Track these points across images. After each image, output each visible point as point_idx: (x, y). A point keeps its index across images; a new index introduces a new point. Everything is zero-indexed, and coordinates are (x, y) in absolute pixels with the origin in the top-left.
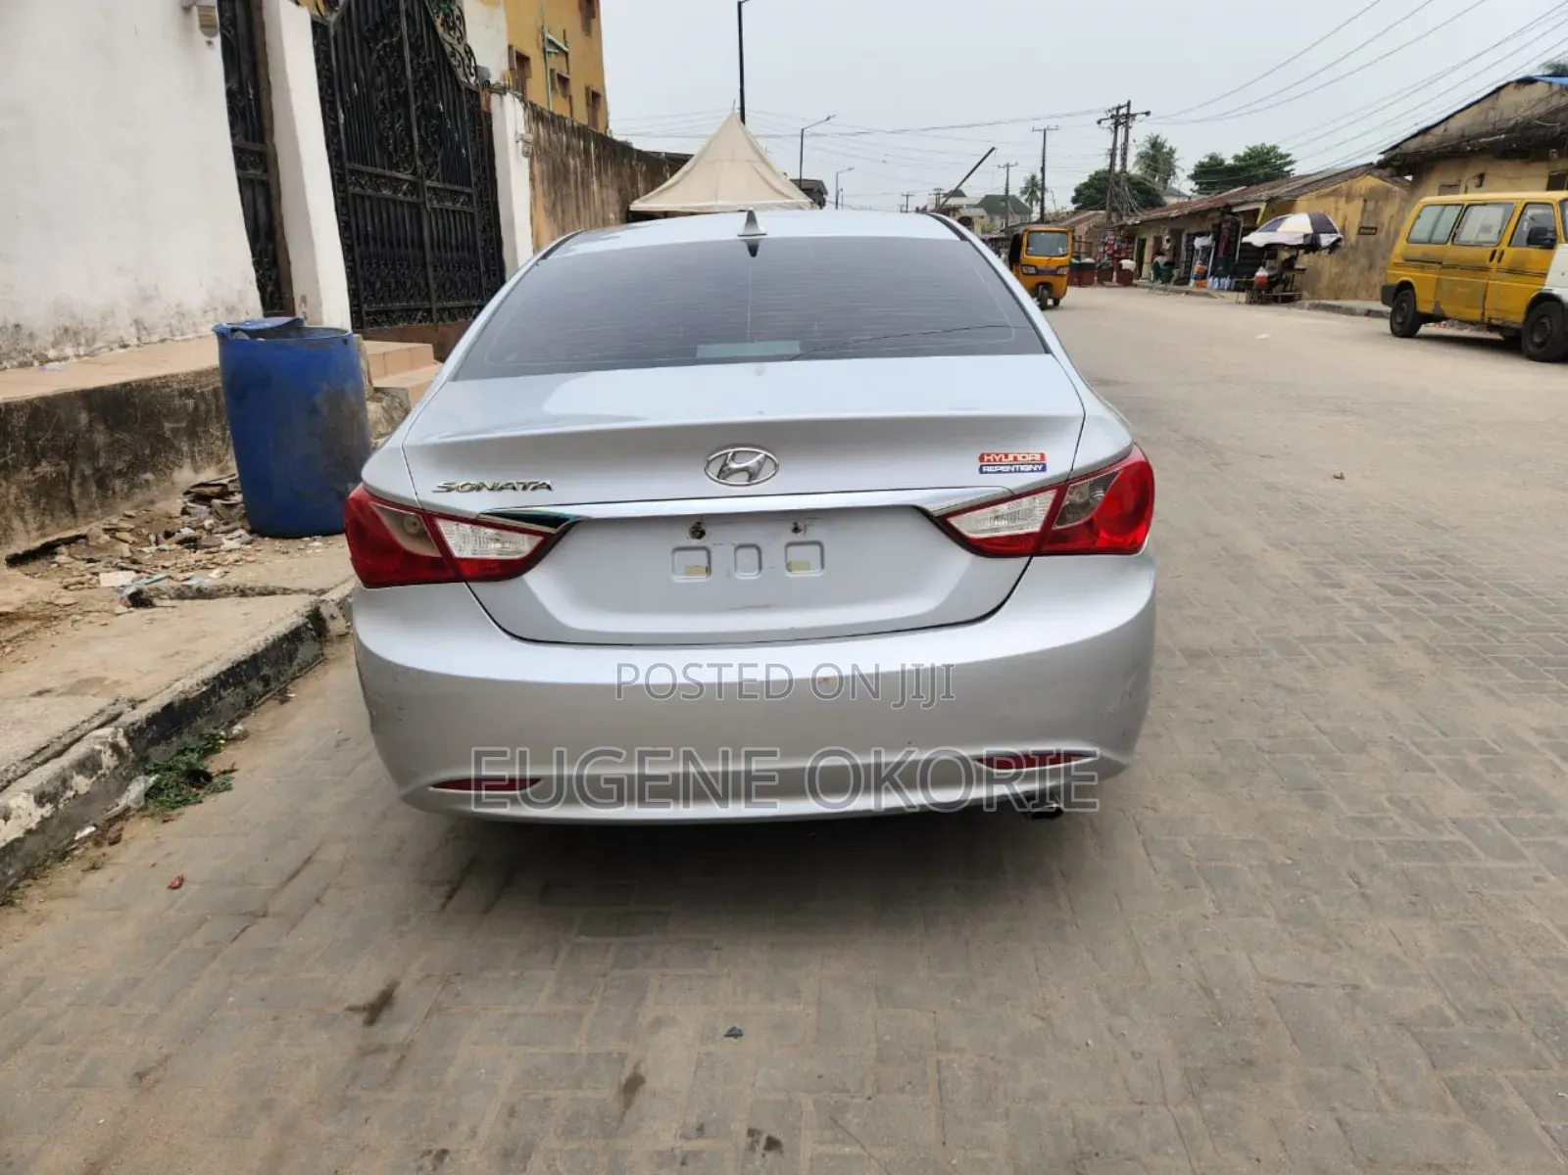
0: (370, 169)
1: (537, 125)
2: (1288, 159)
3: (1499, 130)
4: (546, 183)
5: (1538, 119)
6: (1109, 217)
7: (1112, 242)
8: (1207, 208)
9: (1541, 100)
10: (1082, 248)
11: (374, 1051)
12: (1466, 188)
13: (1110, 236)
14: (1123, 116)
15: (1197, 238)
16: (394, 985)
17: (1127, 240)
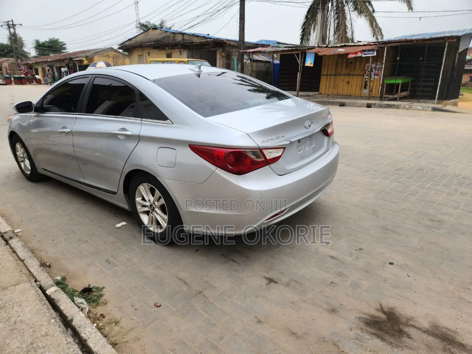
2: (64, 43)
3: (152, 41)
5: (161, 39)
6: (17, 61)
7: (24, 69)
8: (63, 59)
9: (160, 34)
10: (8, 71)
11: (288, 285)
12: (146, 56)
13: (23, 67)
14: (11, 24)
15: (62, 68)
16: (265, 277)
17: (29, 69)
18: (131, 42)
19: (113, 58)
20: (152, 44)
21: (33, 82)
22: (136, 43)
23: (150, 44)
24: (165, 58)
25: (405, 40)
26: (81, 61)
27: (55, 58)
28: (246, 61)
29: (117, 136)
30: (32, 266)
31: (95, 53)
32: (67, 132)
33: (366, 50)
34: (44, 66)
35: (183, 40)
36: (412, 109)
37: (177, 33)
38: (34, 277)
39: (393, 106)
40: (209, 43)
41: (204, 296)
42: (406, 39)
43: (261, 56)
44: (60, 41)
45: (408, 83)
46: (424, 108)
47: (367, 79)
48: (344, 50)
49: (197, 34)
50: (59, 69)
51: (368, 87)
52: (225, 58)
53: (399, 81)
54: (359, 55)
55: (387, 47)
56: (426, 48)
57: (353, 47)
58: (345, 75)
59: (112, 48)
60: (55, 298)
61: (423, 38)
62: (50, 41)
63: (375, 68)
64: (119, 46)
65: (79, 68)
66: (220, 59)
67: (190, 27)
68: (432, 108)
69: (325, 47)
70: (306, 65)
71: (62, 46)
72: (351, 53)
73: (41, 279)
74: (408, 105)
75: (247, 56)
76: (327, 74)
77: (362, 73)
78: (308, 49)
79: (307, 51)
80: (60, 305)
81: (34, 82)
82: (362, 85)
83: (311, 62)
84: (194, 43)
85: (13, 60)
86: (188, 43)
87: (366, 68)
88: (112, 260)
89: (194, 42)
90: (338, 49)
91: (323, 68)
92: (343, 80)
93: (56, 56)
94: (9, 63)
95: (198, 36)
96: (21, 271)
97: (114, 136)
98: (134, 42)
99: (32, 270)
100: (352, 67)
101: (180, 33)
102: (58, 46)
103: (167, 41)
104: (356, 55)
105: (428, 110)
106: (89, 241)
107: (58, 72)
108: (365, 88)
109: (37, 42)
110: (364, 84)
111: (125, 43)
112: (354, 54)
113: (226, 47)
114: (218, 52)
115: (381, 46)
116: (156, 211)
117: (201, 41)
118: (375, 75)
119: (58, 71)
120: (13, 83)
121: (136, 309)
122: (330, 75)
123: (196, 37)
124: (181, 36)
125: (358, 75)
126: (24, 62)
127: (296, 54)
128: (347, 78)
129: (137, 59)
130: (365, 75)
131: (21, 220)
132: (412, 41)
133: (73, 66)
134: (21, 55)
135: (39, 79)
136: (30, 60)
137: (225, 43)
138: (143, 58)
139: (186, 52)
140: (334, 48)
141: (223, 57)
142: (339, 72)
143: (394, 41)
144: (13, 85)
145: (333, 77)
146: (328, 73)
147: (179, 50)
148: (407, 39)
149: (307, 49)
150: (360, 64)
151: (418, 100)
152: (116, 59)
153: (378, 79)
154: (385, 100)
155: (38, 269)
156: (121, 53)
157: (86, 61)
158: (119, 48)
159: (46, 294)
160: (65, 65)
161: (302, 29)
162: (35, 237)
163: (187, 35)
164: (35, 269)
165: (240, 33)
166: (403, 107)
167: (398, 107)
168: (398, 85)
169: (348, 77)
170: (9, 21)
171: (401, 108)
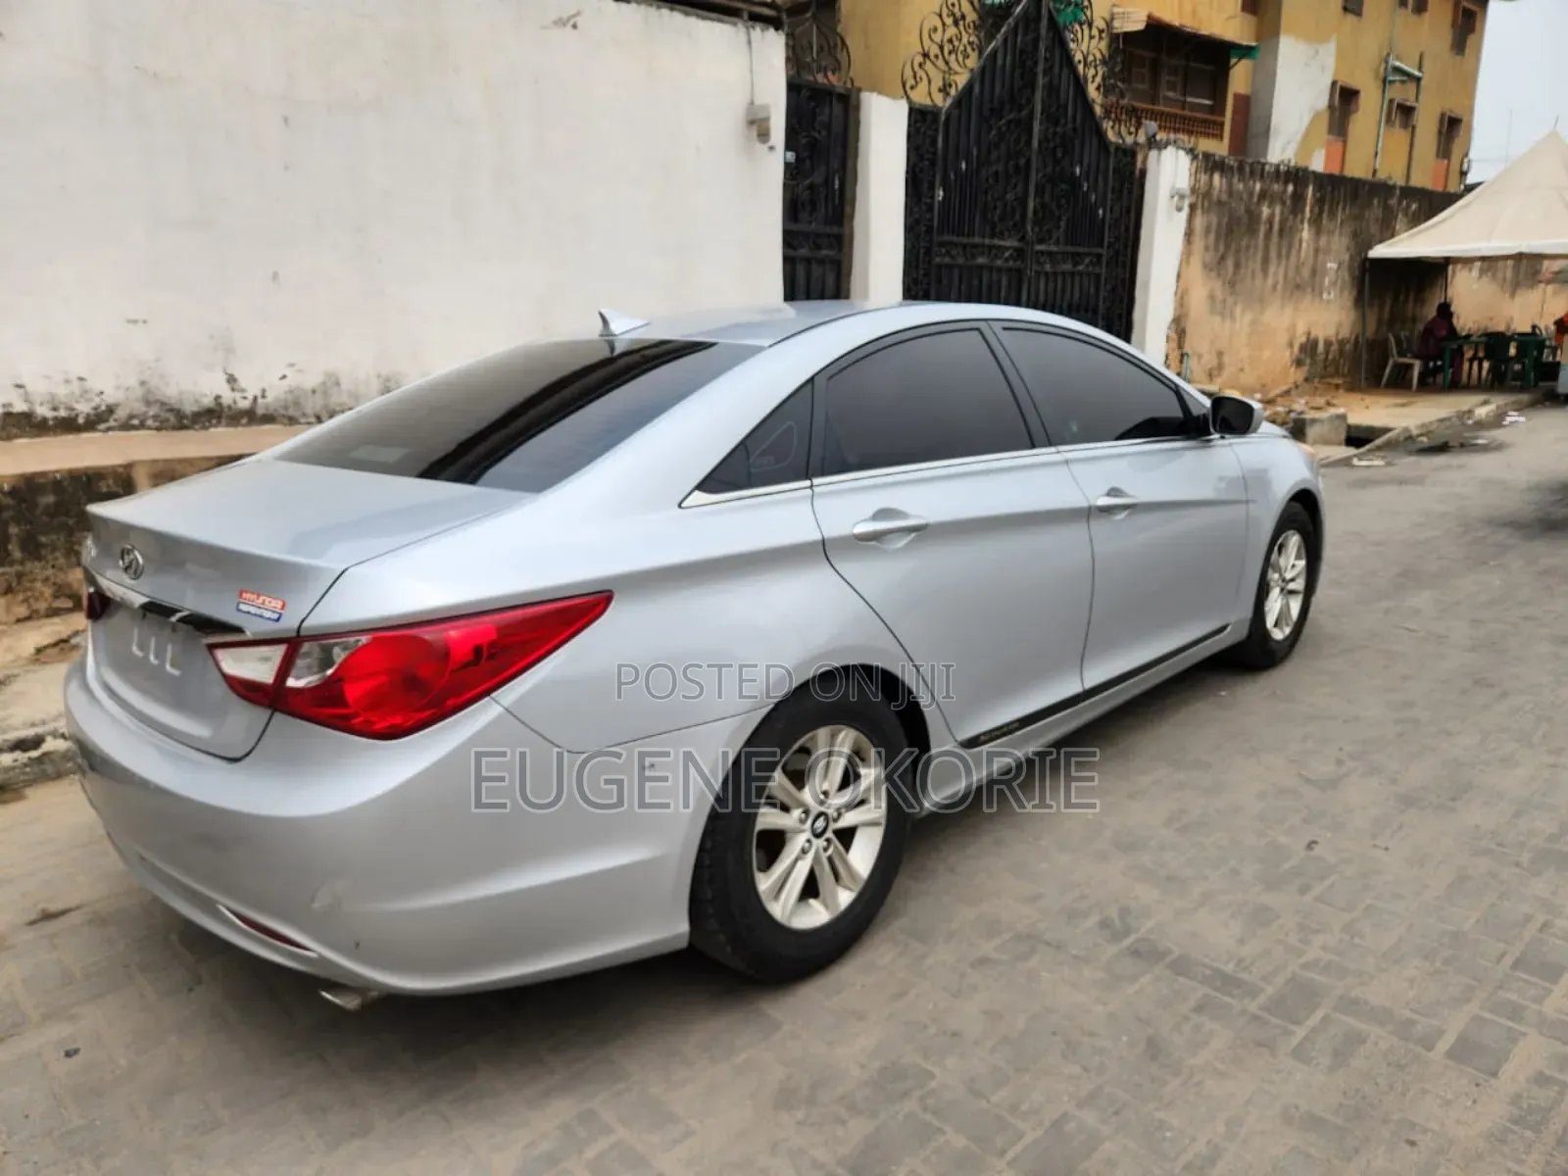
0: (965, 240)
1: (1211, 176)
4: (1212, 237)
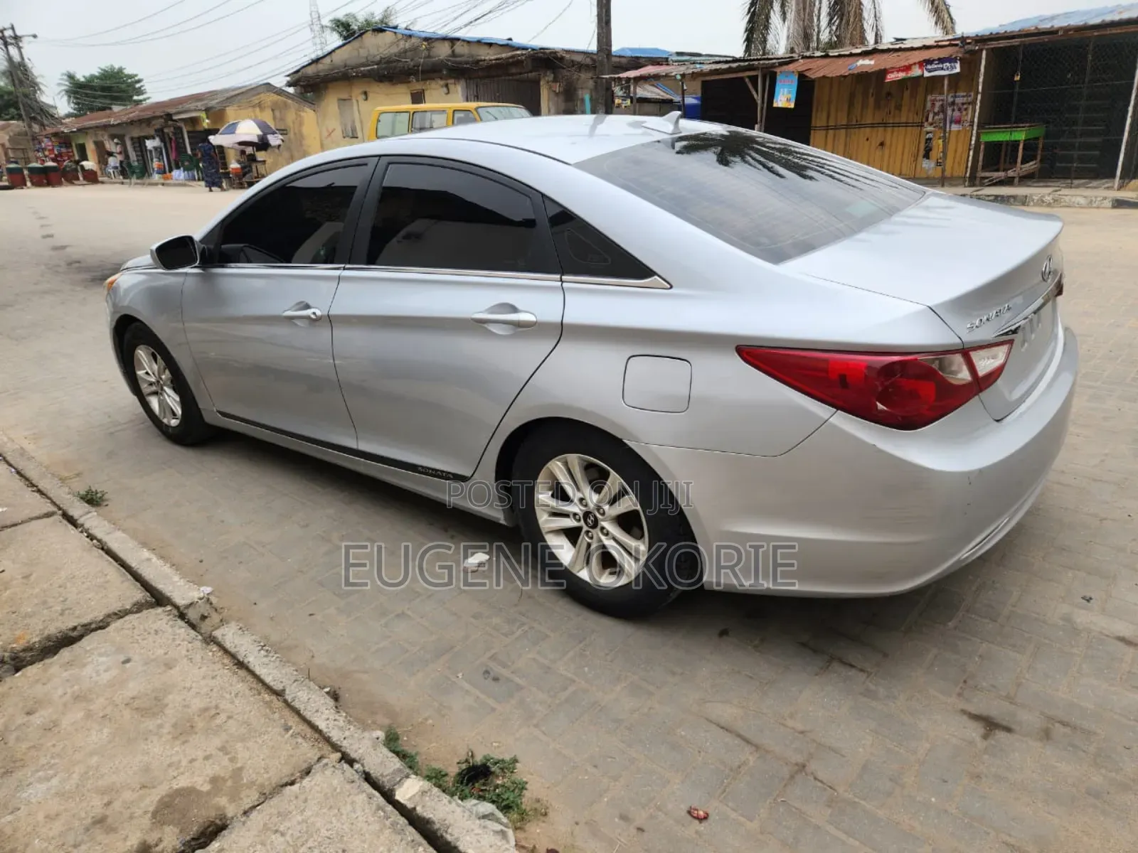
2: (136, 78)
3: (372, 62)
5: (395, 56)
6: (30, 127)
7: (50, 148)
8: (150, 116)
9: (392, 44)
10: (11, 154)
11: (1046, 735)
12: (357, 101)
13: (46, 143)
14: (11, 36)
15: (146, 141)
16: (964, 712)
17: (64, 145)
18: (320, 66)
19: (273, 110)
20: (372, 69)
21: (78, 179)
22: (332, 70)
23: (369, 71)
24: (408, 104)
25: (1036, 31)
26: (194, 121)
27: (127, 116)
28: (620, 101)
29: (486, 328)
30: (317, 711)
31: (228, 99)
32: (313, 316)
33: (934, 60)
34: (100, 138)
35: (454, 54)
36: (1062, 204)
37: (437, 39)
38: (335, 747)
39: (1012, 200)
40: (522, 62)
41: (815, 779)
42: (1037, 28)
43: (648, 87)
44: (126, 72)
45: (1037, 139)
46: (1091, 201)
47: (931, 132)
48: (872, 62)
49: (487, 38)
50: (139, 143)
51: (934, 154)
52: (561, 98)
53: (1020, 136)
54: (916, 72)
55: (987, 50)
56: (1091, 47)
57: (895, 54)
58: (872, 126)
59: (268, 84)
60: (431, 816)
61: (1082, 23)
62: (103, 74)
63: (953, 103)
64: (288, 79)
65: (189, 137)
66: (548, 100)
67: (471, 22)
68: (1113, 201)
69: (822, 57)
70: (775, 105)
71: (132, 85)
72: (893, 68)
73: (361, 751)
74: (1051, 196)
75: (622, 89)
76: (828, 126)
77: (917, 119)
78: (781, 64)
79: (778, 70)
80: (458, 839)
81: (81, 178)
82: (918, 150)
83: (790, 96)
84: (481, 63)
85: (18, 126)
86: (467, 63)
87: (929, 105)
88: (497, 669)
89: (481, 61)
90: (857, 61)
91: (817, 111)
92: (867, 139)
93: (128, 112)
94: (11, 134)
95: (490, 45)
96: (287, 729)
97: (477, 326)
98: (326, 67)
99: (322, 725)
100: (893, 105)
101: (444, 39)
102: (123, 86)
103: (412, 60)
104: (907, 74)
105: (1103, 205)
106: (409, 613)
107: (135, 151)
108: (927, 156)
109: (71, 77)
110: (922, 146)
111: (303, 70)
112: (903, 71)
113: (564, 68)
114: (542, 83)
115: (973, 48)
116: (603, 528)
117: (499, 56)
118: (951, 123)
119: (136, 149)
120: (29, 184)
121: (640, 829)
122: (836, 128)
123: (486, 47)
124: (446, 46)
125: (906, 125)
126: (50, 130)
127: (749, 77)
128: (879, 134)
129: (337, 107)
130: (926, 124)
131: (200, 559)
132: (1052, 32)
133: (175, 134)
134: (39, 112)
135: (92, 170)
136: (62, 124)
137: (562, 59)
138: (352, 105)
139: (462, 88)
140: (847, 58)
141: (557, 94)
142: (859, 119)
143: (1006, 35)
144: (28, 188)
145: (843, 131)
146: (828, 122)
147: (442, 82)
148: (1039, 27)
149: (777, 64)
150: (913, 96)
151: (1069, 181)
152: (280, 112)
153: (959, 131)
154: (982, 185)
155: (335, 720)
156: (291, 96)
157: (207, 121)
158: (289, 84)
159: (398, 801)
160: (152, 132)
161: (749, 15)
162: (255, 606)
163: (462, 43)
164: (328, 719)
165: (601, 31)
166: (1038, 200)
167: (1024, 201)
168: (1015, 144)
169: (881, 129)
170: (5, 29)
171: (1032, 203)
